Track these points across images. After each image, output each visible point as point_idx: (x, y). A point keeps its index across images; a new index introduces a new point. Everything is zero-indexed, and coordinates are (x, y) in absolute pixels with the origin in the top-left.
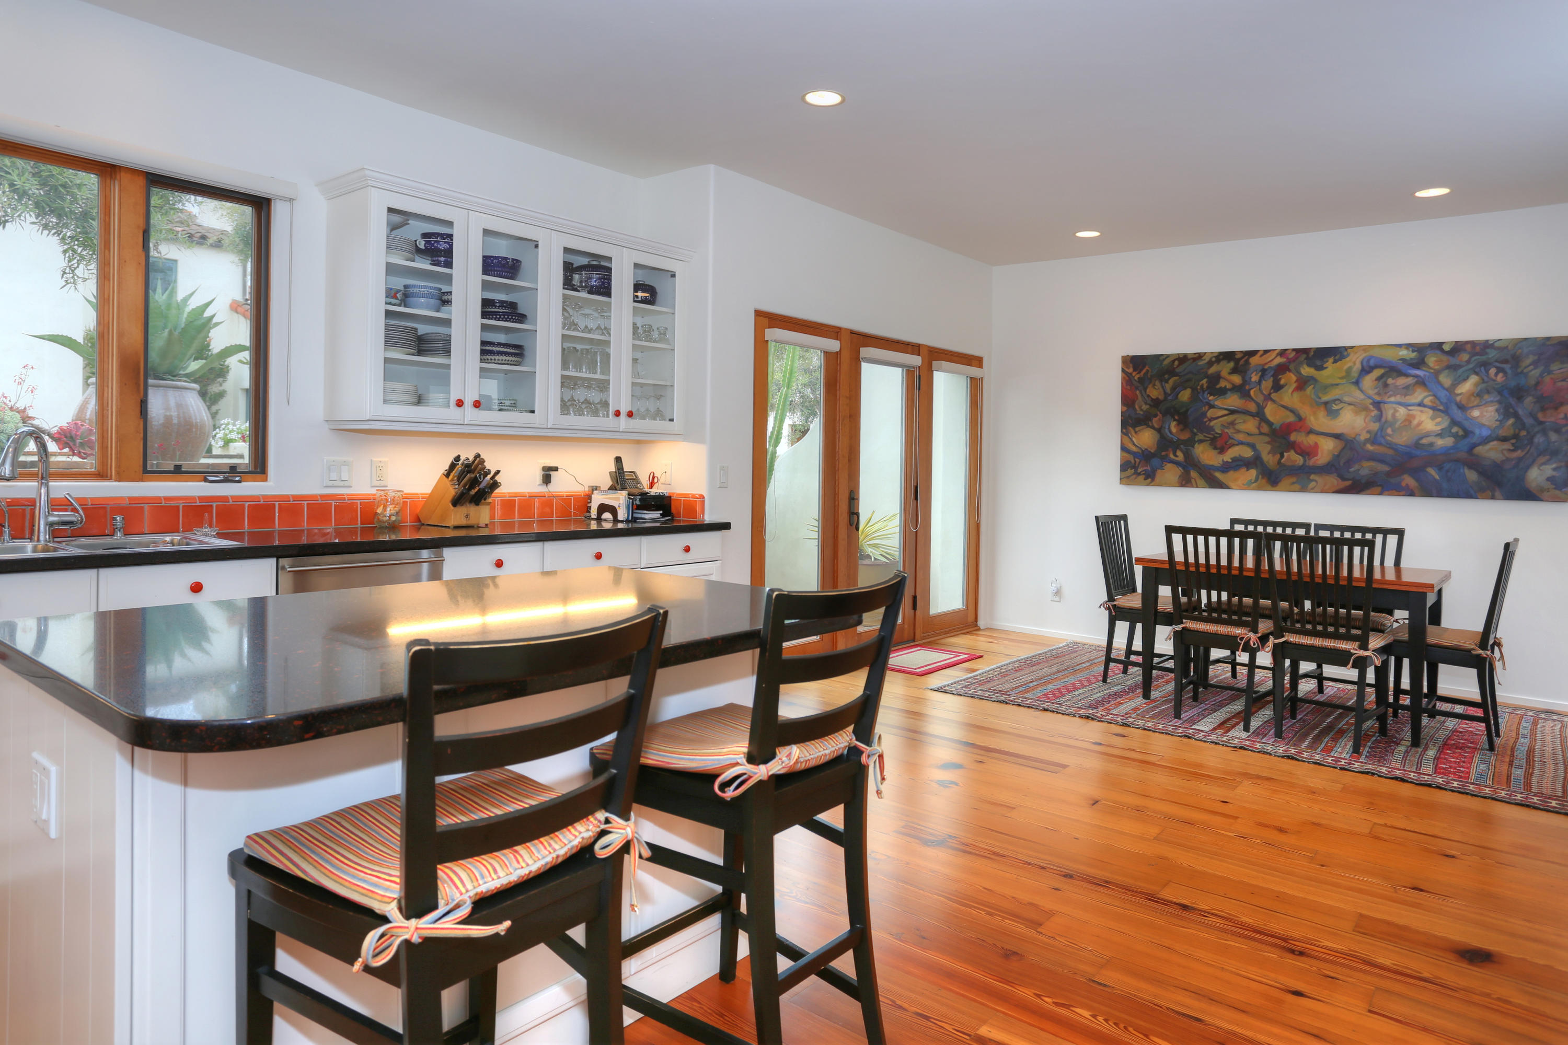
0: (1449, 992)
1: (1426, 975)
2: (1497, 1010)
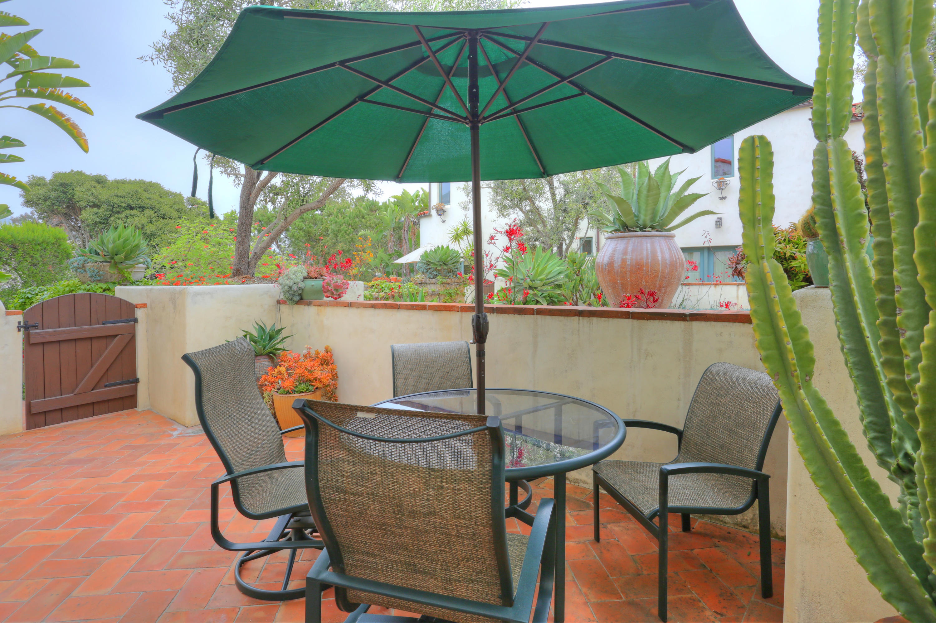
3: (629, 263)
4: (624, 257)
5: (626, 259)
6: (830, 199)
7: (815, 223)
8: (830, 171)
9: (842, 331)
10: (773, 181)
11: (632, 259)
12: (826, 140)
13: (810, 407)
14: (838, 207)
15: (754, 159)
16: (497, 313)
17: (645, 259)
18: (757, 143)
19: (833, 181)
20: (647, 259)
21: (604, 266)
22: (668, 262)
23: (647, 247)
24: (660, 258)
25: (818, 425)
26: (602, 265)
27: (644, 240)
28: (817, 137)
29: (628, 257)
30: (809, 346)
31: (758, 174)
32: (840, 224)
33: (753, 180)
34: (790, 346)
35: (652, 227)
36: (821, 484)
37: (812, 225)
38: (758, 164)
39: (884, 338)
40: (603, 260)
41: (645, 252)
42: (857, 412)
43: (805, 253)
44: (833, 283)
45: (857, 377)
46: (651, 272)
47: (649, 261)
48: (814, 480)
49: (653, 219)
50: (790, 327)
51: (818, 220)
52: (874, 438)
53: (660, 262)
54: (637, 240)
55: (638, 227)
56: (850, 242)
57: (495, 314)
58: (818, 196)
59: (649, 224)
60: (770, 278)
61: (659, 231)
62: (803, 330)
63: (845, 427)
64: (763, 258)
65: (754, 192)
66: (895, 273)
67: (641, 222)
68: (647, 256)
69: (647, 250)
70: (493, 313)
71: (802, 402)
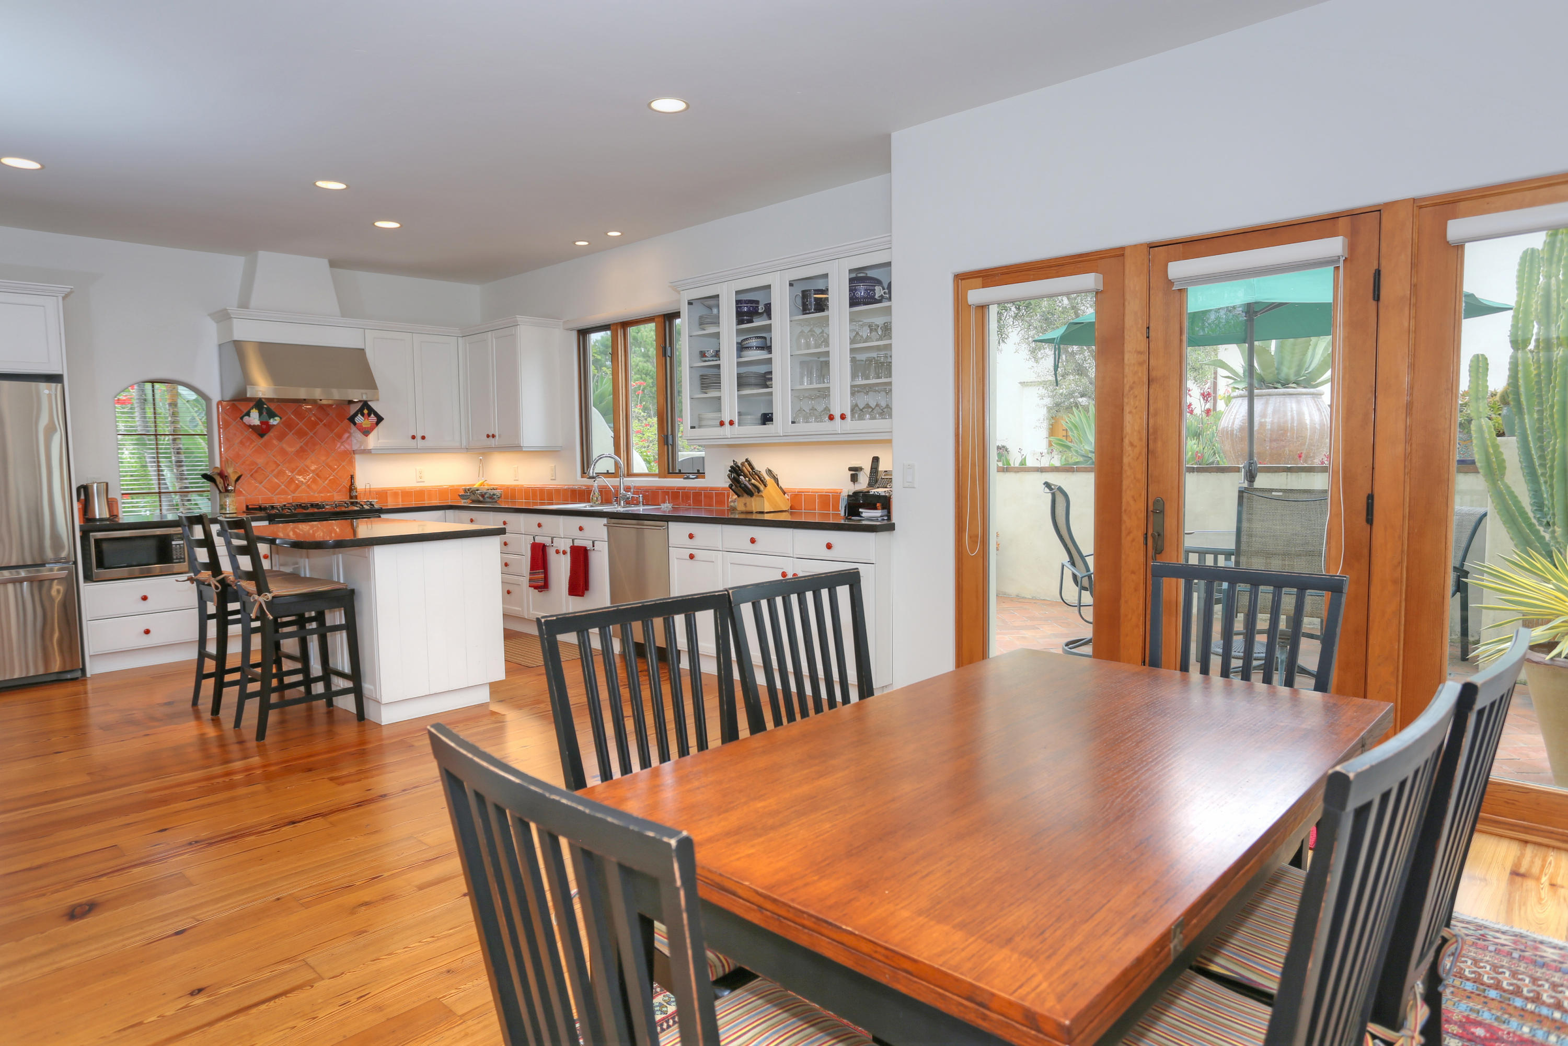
0: (79, 879)
1: (104, 879)
2: (40, 888)
3: (1269, 427)
4: (1263, 420)
5: (1265, 422)
6: (1518, 384)
7: (1509, 397)
8: (1519, 369)
9: (1522, 457)
10: (1488, 378)
11: (1272, 423)
12: (1518, 351)
13: (1503, 489)
14: (1522, 389)
15: (1478, 367)
16: (1197, 472)
17: (1290, 422)
18: (1480, 359)
19: (1520, 375)
20: (1292, 422)
21: (1235, 432)
22: (1317, 426)
23: (1292, 408)
24: (1308, 422)
25: (1507, 497)
26: (1232, 431)
27: (1288, 400)
28: (1513, 348)
29: (1268, 420)
30: (1504, 461)
31: (1480, 376)
32: (1523, 399)
33: (1478, 378)
34: (1494, 460)
35: (1297, 383)
36: (1507, 526)
37: (1506, 397)
38: (1481, 370)
39: (1539, 454)
40: (1233, 423)
41: (1289, 414)
42: (1527, 493)
43: (1500, 414)
44: (1517, 432)
45: (1528, 480)
46: (1297, 438)
47: (1295, 425)
48: (1504, 524)
49: (1298, 373)
50: (1495, 451)
51: (1511, 396)
52: (1536, 510)
53: (1308, 426)
54: (1279, 399)
55: (1278, 382)
56: (1528, 408)
57: (1196, 473)
58: (1511, 383)
59: (1292, 378)
60: (1485, 427)
61: (1305, 388)
62: (1501, 453)
63: (1520, 498)
64: (1481, 418)
65: (1478, 385)
66: (1544, 423)
67: (1283, 376)
68: (1293, 418)
69: (1292, 411)
70: (1193, 472)
71: (1499, 487)
